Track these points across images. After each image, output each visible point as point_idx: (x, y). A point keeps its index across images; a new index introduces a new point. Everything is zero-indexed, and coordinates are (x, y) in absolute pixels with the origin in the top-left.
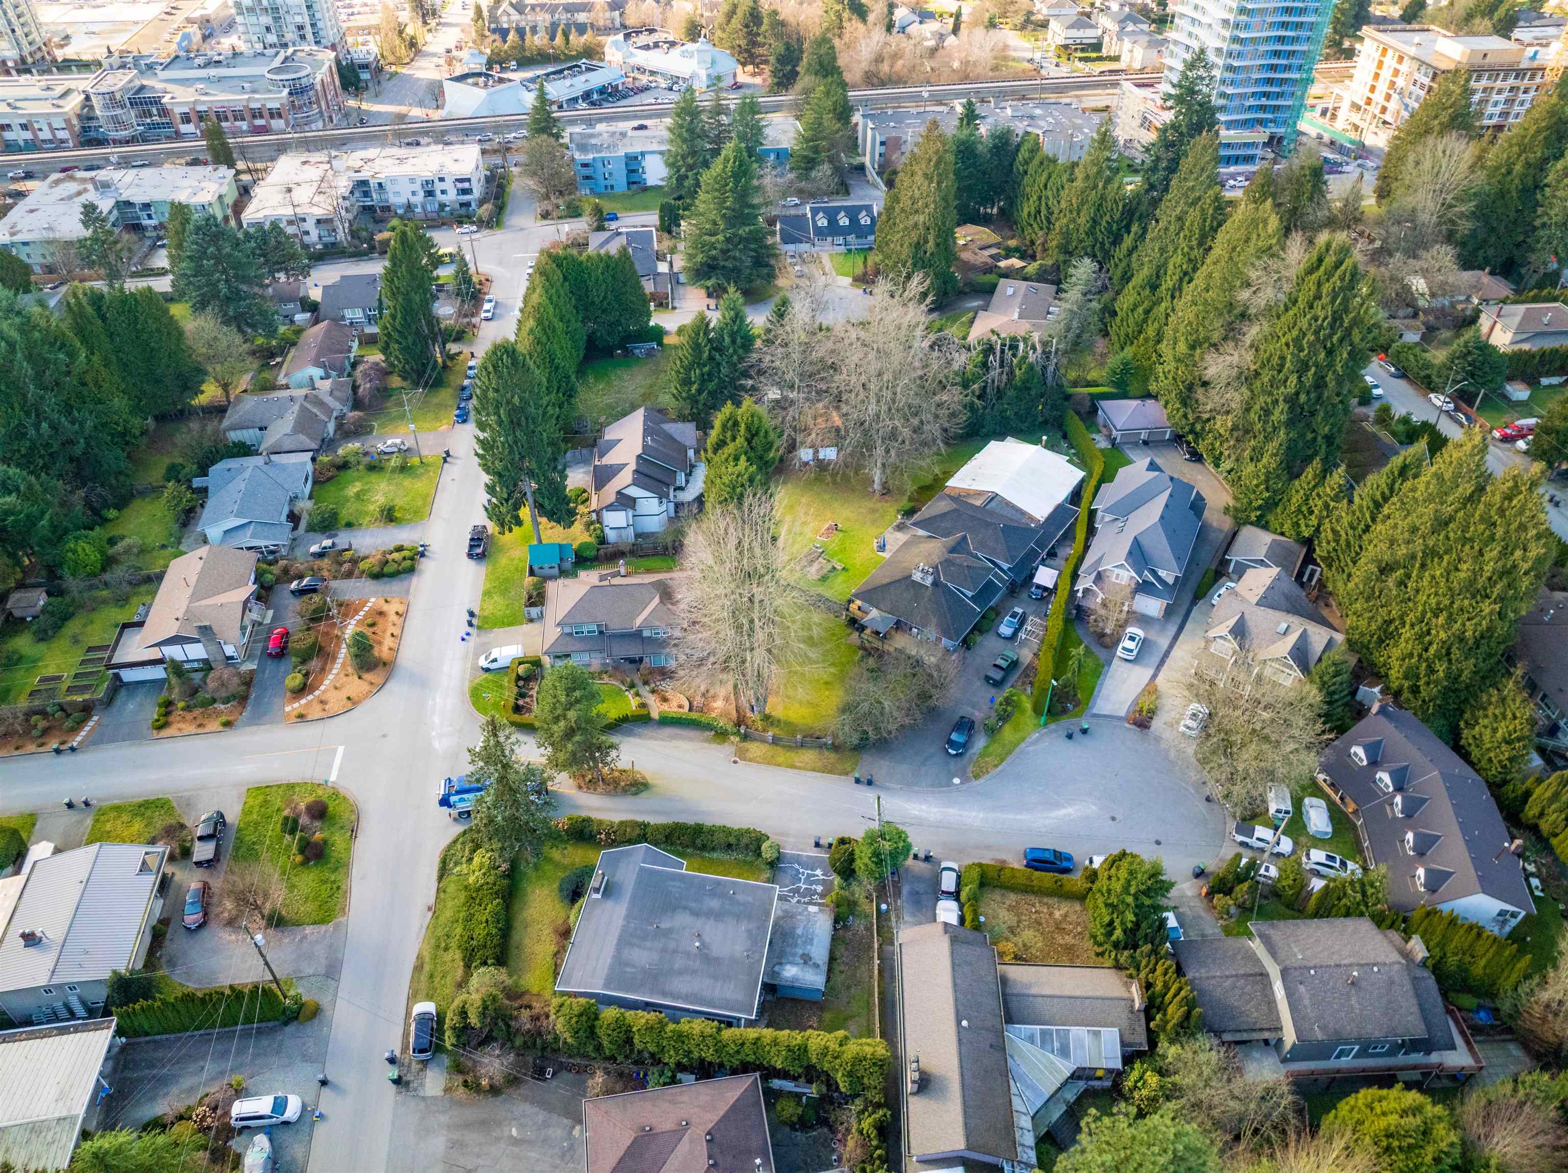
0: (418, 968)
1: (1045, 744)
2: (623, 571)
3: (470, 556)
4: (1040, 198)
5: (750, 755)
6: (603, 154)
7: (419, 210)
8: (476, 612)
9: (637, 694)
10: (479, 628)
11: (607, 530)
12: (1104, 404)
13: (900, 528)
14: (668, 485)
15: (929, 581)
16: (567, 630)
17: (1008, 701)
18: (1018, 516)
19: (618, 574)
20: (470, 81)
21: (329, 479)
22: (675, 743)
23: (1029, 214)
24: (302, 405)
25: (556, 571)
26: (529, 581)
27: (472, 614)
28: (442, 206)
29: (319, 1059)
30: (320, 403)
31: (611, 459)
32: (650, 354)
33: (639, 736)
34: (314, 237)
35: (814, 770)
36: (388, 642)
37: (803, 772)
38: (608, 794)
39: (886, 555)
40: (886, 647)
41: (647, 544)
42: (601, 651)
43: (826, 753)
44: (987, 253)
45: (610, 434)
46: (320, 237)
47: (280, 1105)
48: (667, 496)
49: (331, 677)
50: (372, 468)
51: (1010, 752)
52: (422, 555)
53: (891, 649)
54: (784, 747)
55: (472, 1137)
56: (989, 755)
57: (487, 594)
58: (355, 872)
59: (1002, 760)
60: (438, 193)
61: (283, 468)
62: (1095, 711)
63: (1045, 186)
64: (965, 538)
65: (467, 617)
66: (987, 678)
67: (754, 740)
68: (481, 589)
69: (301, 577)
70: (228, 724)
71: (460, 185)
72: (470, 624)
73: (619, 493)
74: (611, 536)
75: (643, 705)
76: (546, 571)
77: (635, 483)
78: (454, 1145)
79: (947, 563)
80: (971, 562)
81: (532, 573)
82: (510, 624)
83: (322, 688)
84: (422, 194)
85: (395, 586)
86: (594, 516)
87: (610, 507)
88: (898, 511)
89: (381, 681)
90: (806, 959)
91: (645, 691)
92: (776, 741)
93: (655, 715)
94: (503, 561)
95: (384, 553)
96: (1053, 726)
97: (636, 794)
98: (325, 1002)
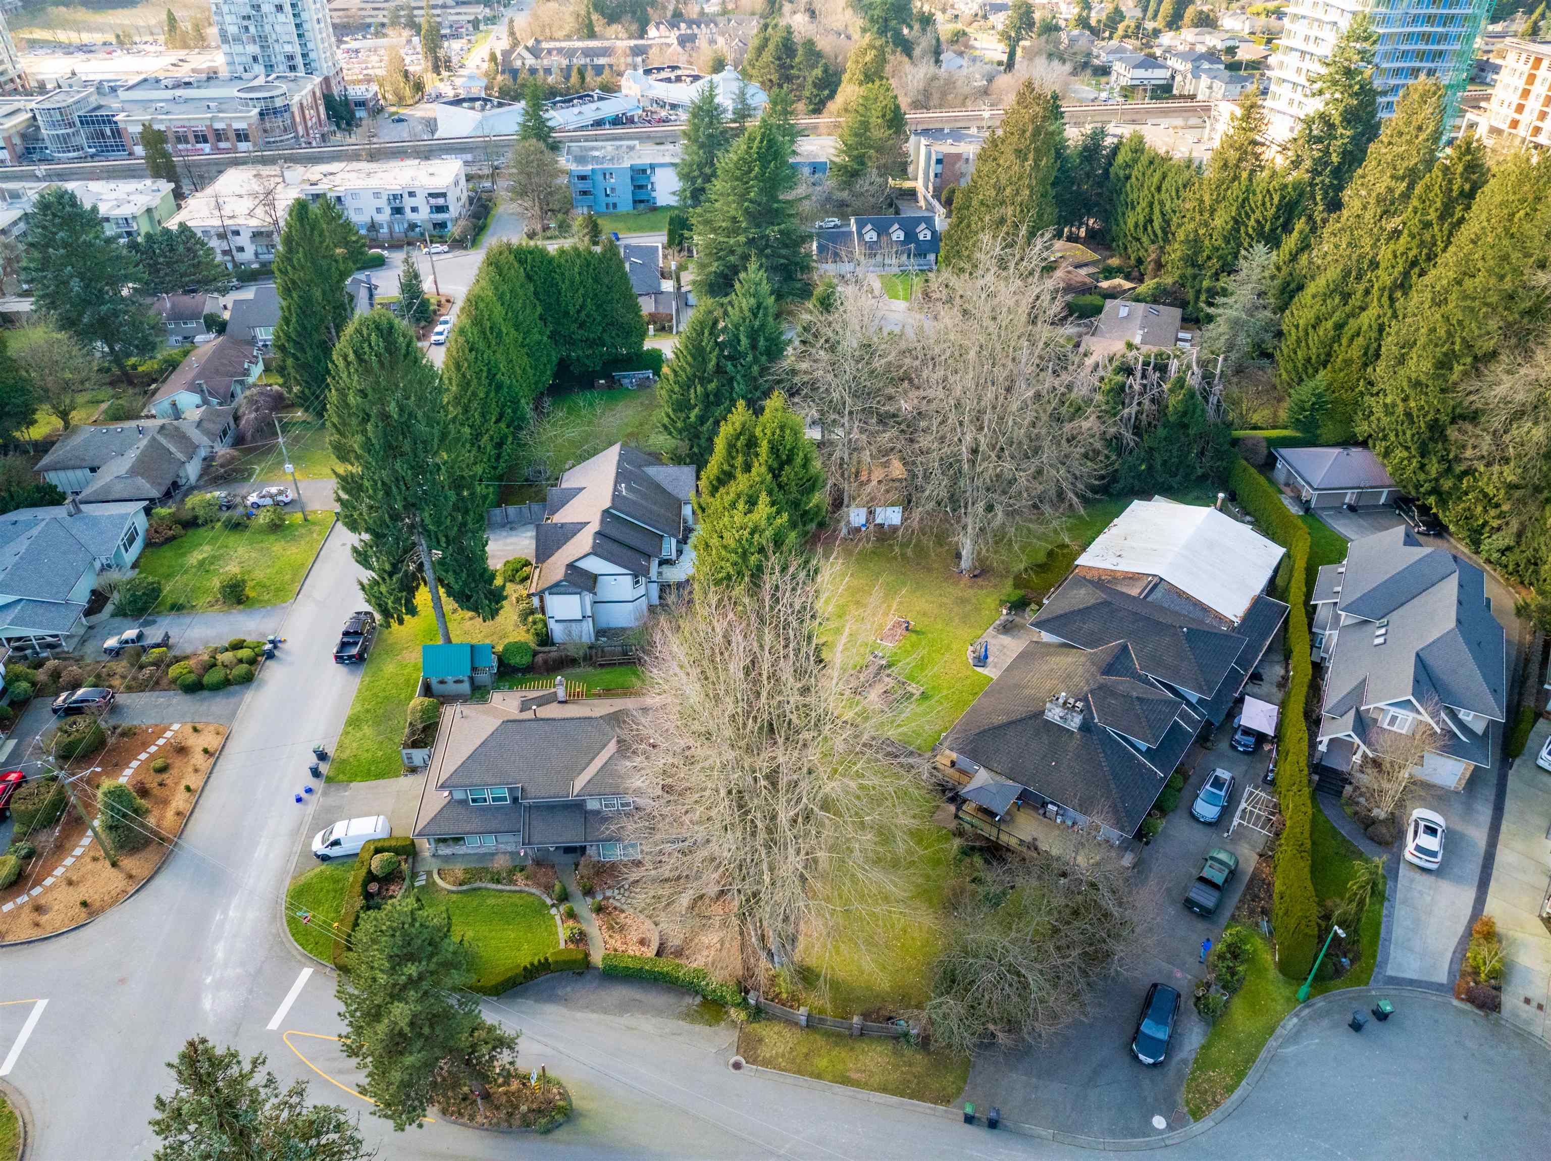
1: (1312, 1042)
2: (561, 693)
3: (339, 659)
4: (1151, 205)
5: (765, 1052)
6: (605, 166)
7: (385, 230)
8: (331, 751)
9: (571, 915)
10: (329, 780)
11: (552, 624)
12: (1285, 452)
13: (1007, 628)
14: (648, 557)
15: (1075, 722)
16: (459, 795)
17: (1235, 952)
18: (1198, 614)
19: (551, 699)
20: (465, 105)
21: (169, 540)
22: (626, 1020)
23: (1136, 225)
24: (154, 439)
25: (466, 687)
26: (418, 701)
27: (322, 756)
28: (413, 226)
30: (181, 437)
31: (565, 516)
32: (644, 385)
33: (564, 1001)
34: (248, 255)
37: (864, 1094)
38: (494, 1128)
39: (991, 672)
40: (1004, 838)
41: (612, 647)
42: (514, 832)
43: (908, 1052)
44: (1083, 271)
45: (569, 481)
46: (256, 254)
48: (646, 572)
49: (69, 861)
50: (236, 526)
51: (1250, 1060)
52: (270, 656)
53: (1013, 842)
54: (828, 1034)
56: (1214, 1065)
57: (354, 722)
59: (1240, 1076)
60: (408, 210)
61: (94, 521)
62: (1390, 972)
63: (1159, 189)
64: (1125, 648)
65: (313, 760)
66: (1189, 904)
67: (772, 1018)
68: (347, 712)
69: (75, 685)
71: (433, 201)
72: (316, 773)
73: (571, 566)
74: (558, 631)
75: (580, 938)
76: (451, 688)
77: (596, 552)
79: (1102, 691)
80: (1138, 690)
81: (427, 690)
82: (380, 776)
83: (49, 881)
84: (388, 211)
85: (217, 705)
86: (536, 601)
87: (555, 589)
88: (1002, 603)
89: (147, 873)
91: (583, 906)
92: (812, 1024)
93: (597, 958)
94: (389, 668)
95: (216, 650)
96: (1320, 1003)
97: (547, 1131)
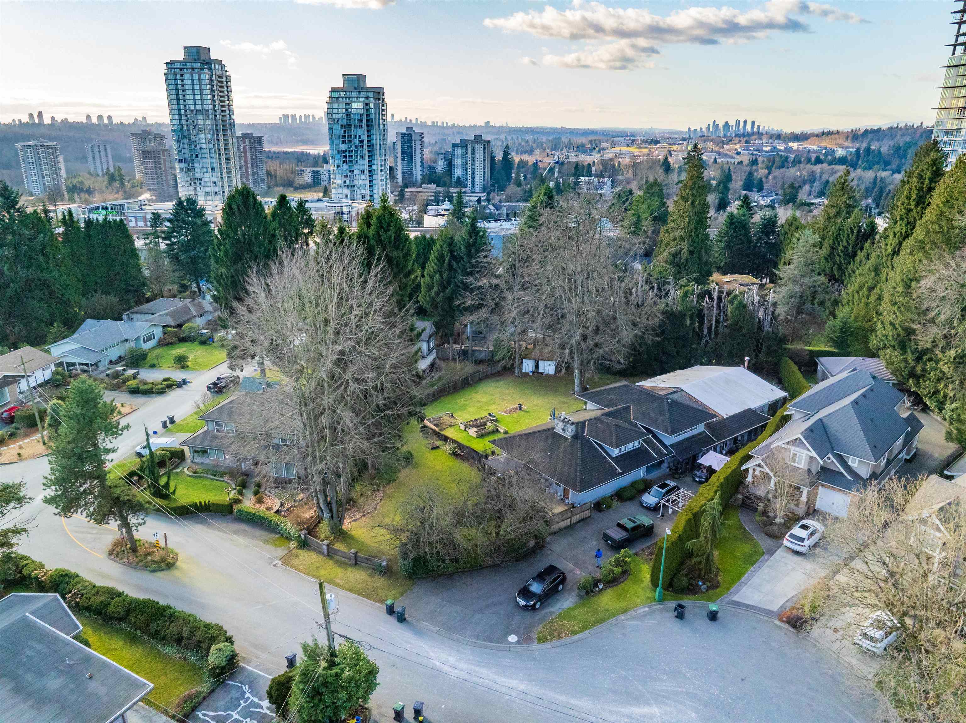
1: (652, 621)
3: (209, 388)
5: (296, 562)
8: (177, 420)
12: (822, 359)
15: (569, 433)
16: (211, 426)
17: (618, 562)
21: (169, 344)
24: (186, 304)
27: (172, 420)
35: (351, 590)
38: (129, 565)
49: (27, 441)
51: (600, 622)
52: (180, 386)
54: (337, 562)
56: (571, 619)
59: (585, 628)
61: (133, 325)
62: (736, 598)
64: (628, 408)
65: (165, 421)
66: (606, 538)
67: (311, 549)
68: (198, 409)
72: (164, 426)
75: (237, 501)
83: (13, 446)
85: (140, 399)
91: (250, 491)
92: (331, 554)
93: (238, 510)
96: (667, 603)
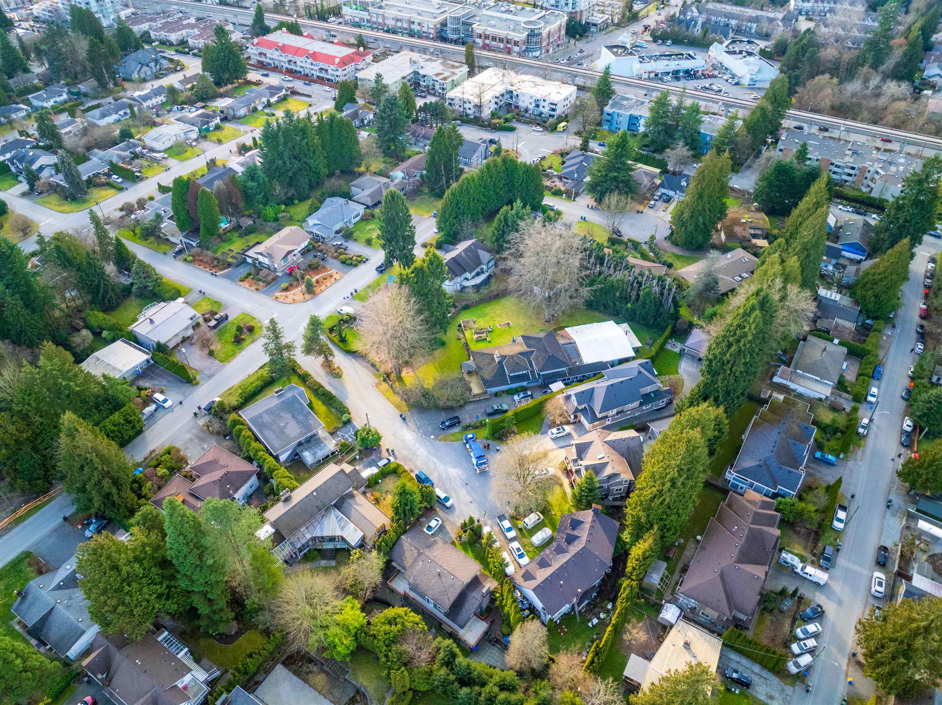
0: (229, 389)
3: (377, 269)
5: (380, 387)
6: (620, 111)
20: (615, 50)
21: (367, 220)
22: (364, 369)
24: (380, 186)
28: (541, 114)
29: (186, 397)
34: (470, 112)
35: (393, 404)
36: (323, 287)
37: (389, 402)
43: (403, 401)
44: (752, 232)
46: (473, 113)
47: (165, 401)
49: (296, 290)
52: (364, 262)
53: (467, 380)
54: (393, 390)
55: (196, 441)
56: (454, 436)
57: (368, 286)
58: (243, 353)
59: (456, 441)
60: (541, 107)
61: (351, 207)
67: (387, 383)
68: (369, 283)
69: (321, 251)
70: (257, 290)
71: (551, 106)
72: (352, 294)
78: (191, 440)
83: (291, 292)
84: (534, 105)
85: (345, 269)
89: (307, 299)
90: (314, 454)
93: (368, 358)
95: (355, 255)
97: (334, 378)
98: (201, 383)
